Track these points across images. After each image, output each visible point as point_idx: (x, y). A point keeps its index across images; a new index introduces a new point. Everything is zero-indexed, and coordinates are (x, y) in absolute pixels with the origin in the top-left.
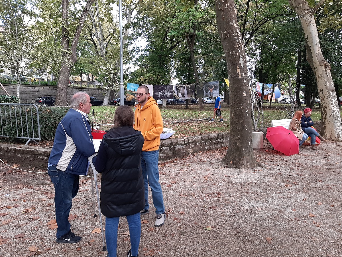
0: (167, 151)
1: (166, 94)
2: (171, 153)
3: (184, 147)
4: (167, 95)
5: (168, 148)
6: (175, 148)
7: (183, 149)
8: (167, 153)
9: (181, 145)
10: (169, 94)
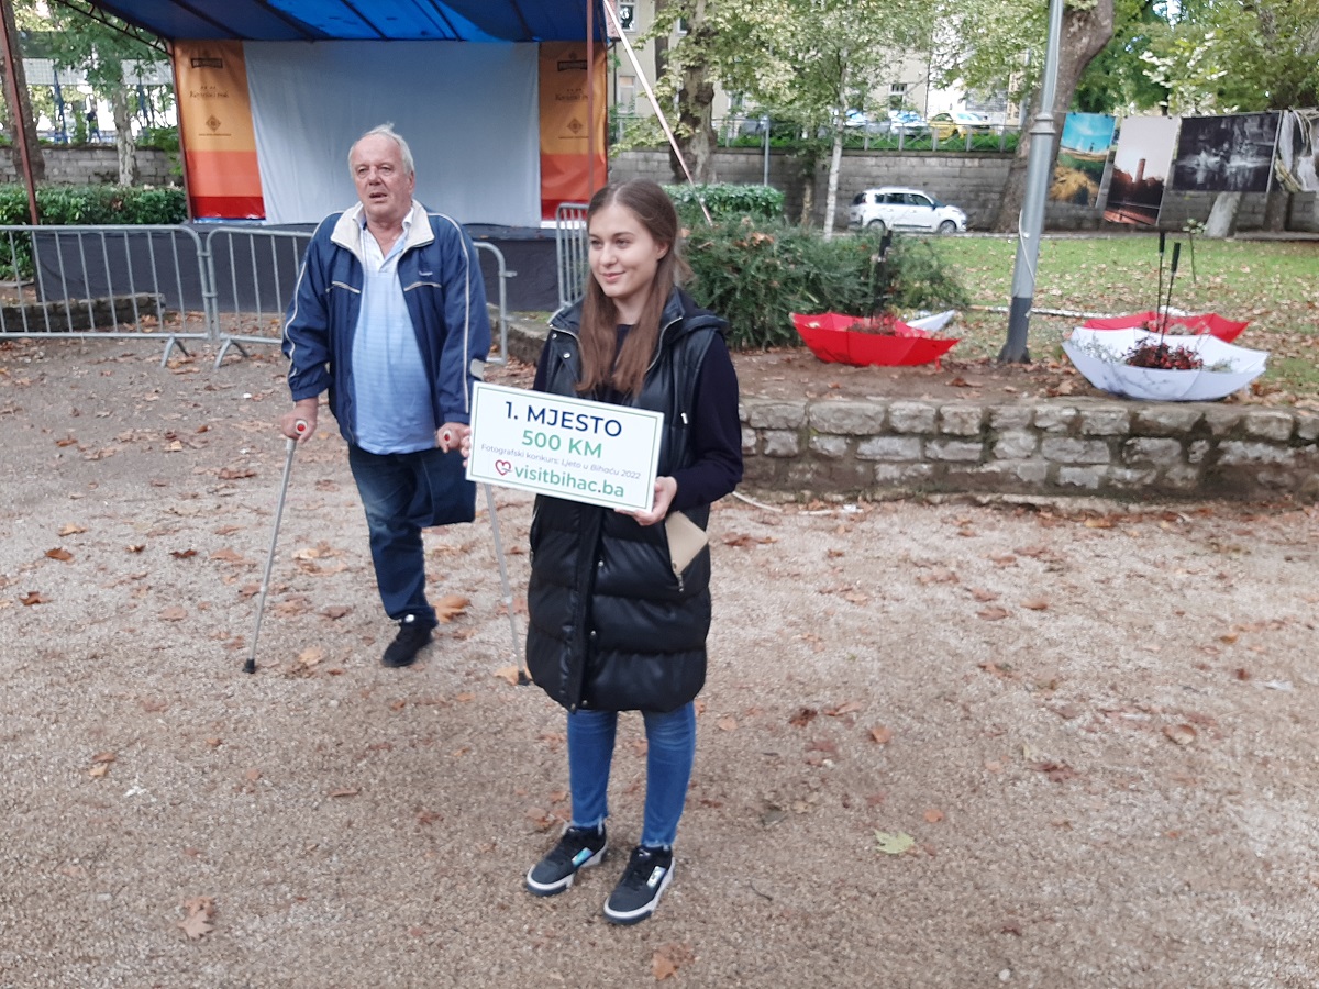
0: (1166, 460)
1: (1237, 162)
2: (1192, 473)
3: (1284, 456)
4: (1238, 168)
5: (1169, 448)
6: (1222, 452)
7: (1277, 467)
8: (1164, 470)
9: (1269, 441)
10: (1250, 165)
